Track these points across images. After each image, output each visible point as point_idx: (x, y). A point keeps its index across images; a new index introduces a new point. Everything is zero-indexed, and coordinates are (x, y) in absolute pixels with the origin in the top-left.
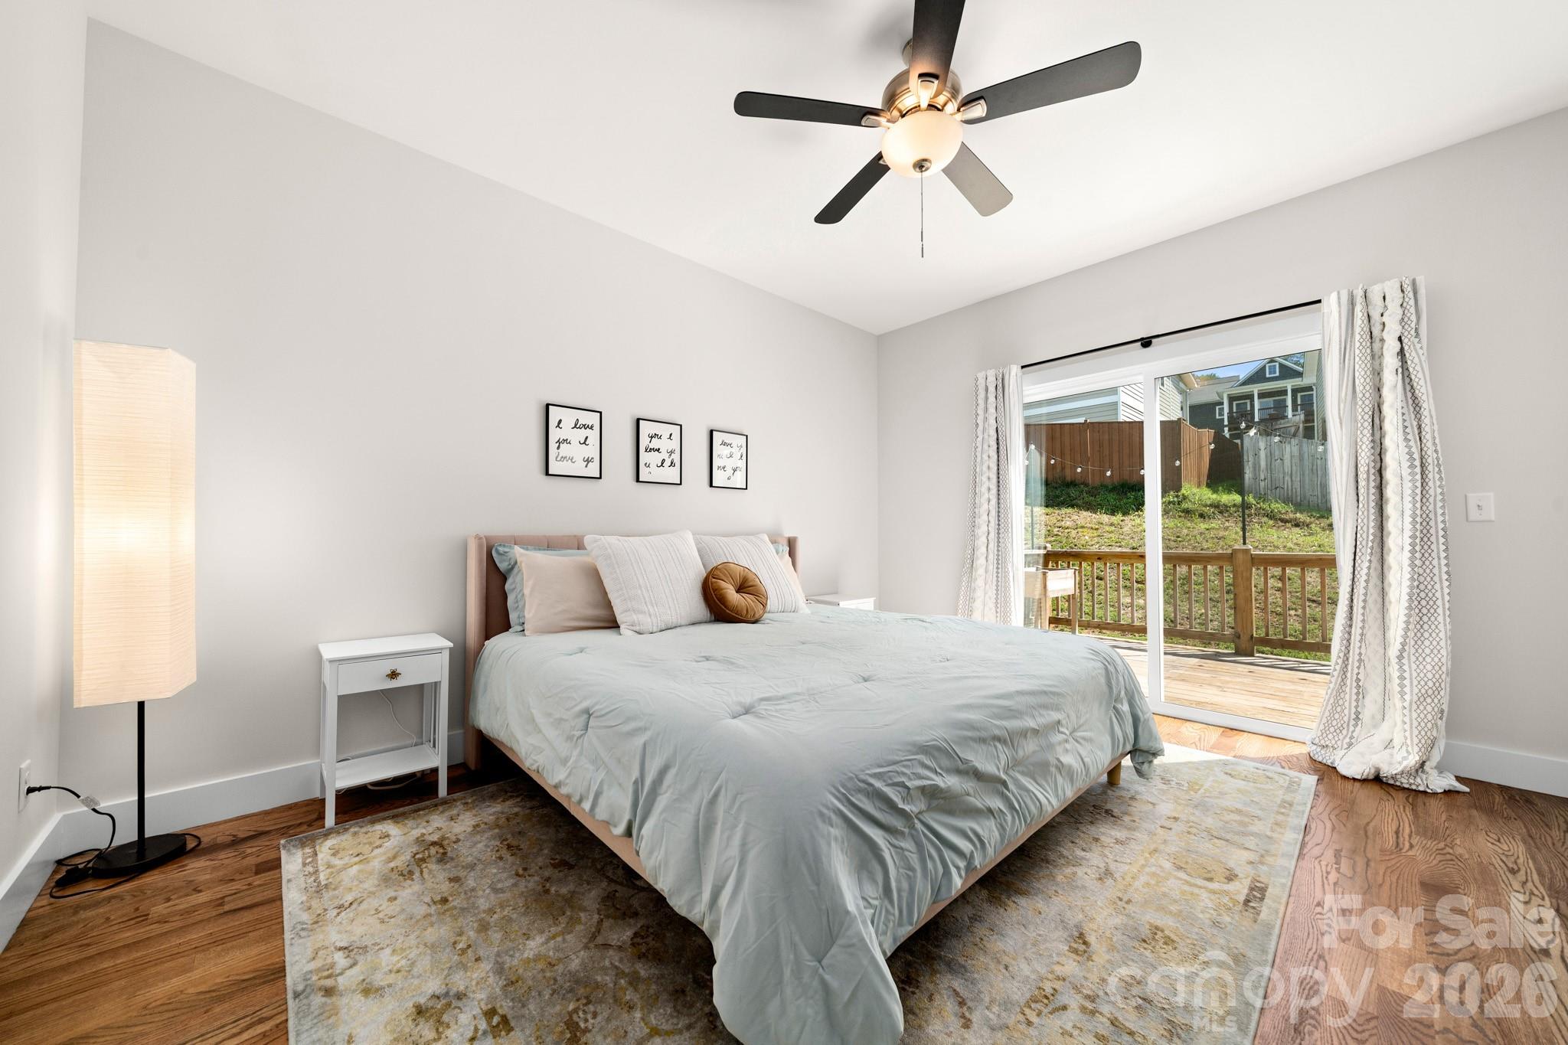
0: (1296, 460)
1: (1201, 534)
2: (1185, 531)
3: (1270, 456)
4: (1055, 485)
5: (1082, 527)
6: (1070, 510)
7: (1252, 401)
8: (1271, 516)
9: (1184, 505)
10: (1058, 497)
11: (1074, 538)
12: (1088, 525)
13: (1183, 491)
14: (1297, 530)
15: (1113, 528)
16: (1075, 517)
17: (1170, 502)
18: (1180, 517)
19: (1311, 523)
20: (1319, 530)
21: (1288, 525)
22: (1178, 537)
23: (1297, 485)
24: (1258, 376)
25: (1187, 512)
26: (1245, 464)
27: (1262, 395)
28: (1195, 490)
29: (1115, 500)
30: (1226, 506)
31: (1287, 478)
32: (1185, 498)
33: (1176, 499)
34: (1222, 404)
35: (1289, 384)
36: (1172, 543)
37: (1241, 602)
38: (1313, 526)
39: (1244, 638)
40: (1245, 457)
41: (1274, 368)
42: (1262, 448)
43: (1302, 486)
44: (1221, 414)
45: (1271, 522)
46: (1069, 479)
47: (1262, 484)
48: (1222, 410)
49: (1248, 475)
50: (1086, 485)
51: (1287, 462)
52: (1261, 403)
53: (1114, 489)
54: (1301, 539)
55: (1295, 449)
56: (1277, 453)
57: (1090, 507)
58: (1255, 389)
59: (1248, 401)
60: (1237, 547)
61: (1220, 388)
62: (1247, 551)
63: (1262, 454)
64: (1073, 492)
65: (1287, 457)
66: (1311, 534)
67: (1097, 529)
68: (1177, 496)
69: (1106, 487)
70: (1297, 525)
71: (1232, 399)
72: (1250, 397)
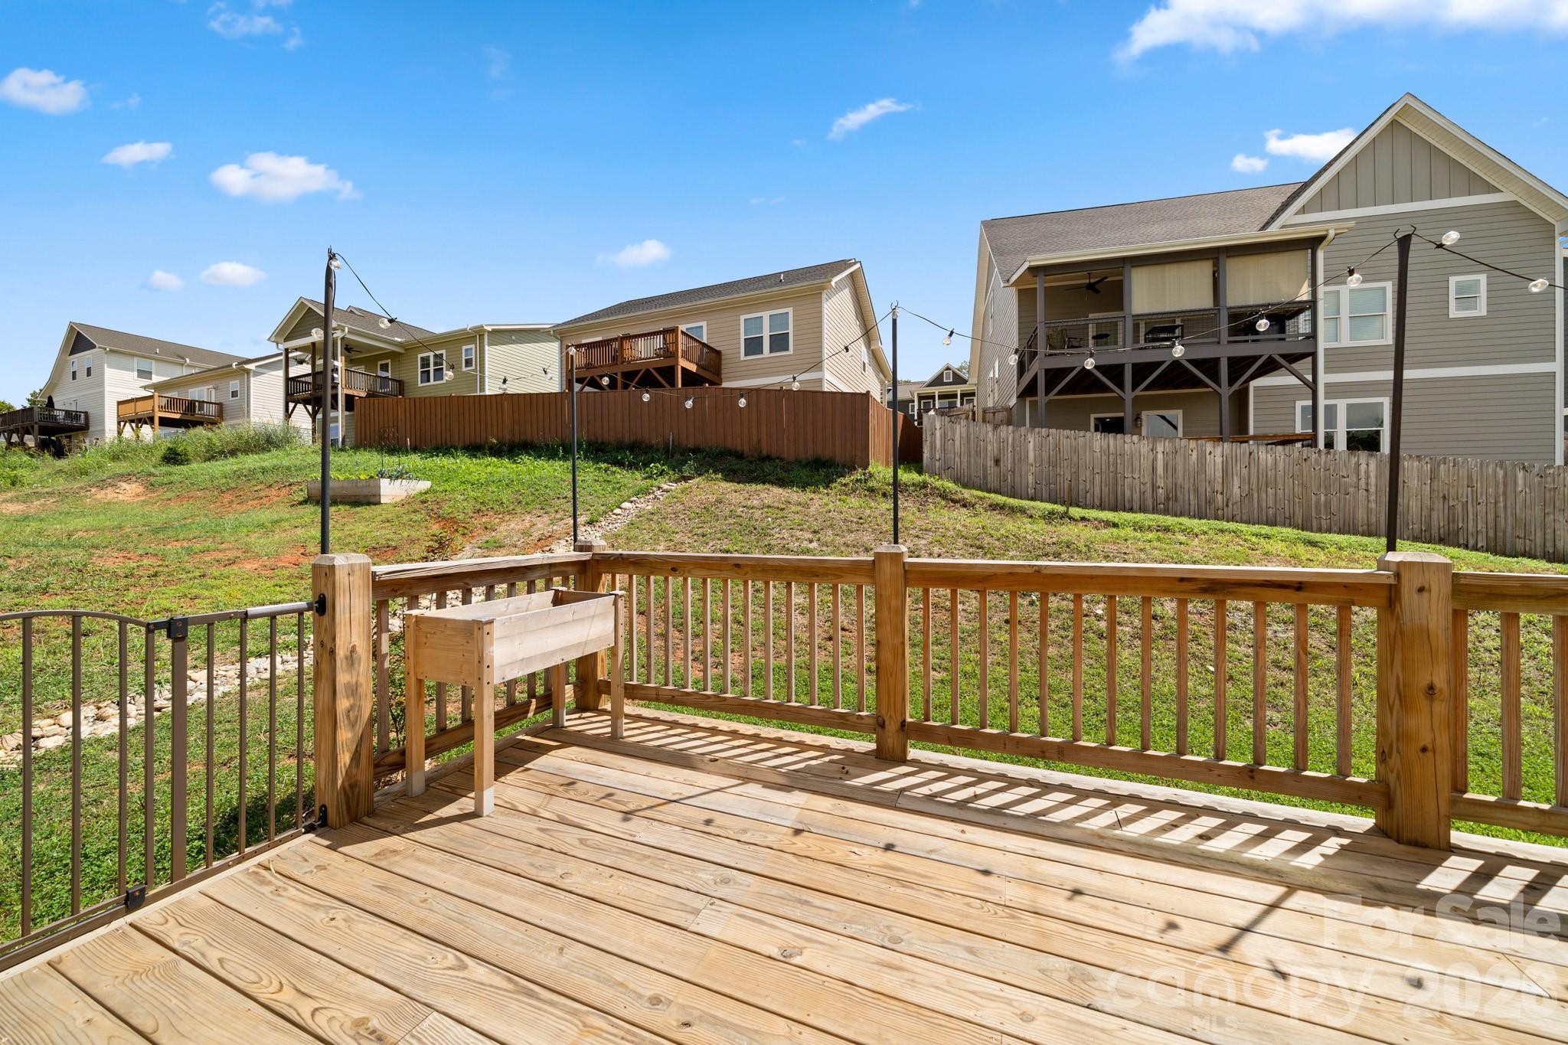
0: (964, 441)
1: (882, 515)
2: (868, 512)
3: (944, 435)
4: (750, 458)
5: (769, 507)
6: (760, 487)
7: (934, 401)
8: (944, 496)
9: (870, 484)
10: (751, 472)
11: (757, 520)
12: (776, 504)
13: (870, 468)
14: (964, 510)
15: (800, 508)
16: (763, 495)
17: (857, 480)
18: (865, 496)
19: (975, 504)
20: (982, 511)
21: (958, 505)
22: (861, 518)
23: (965, 465)
24: (938, 381)
25: (872, 490)
26: (924, 443)
27: (941, 397)
28: (880, 468)
29: (807, 476)
30: (906, 485)
31: (957, 459)
32: (871, 475)
33: (863, 477)
34: (913, 401)
35: (959, 389)
36: (854, 525)
37: (887, 656)
38: (977, 506)
39: (892, 726)
40: (924, 437)
41: (949, 374)
42: (938, 427)
43: (969, 468)
44: (913, 410)
45: (943, 503)
46: (765, 452)
47: (937, 464)
48: (913, 406)
49: (926, 455)
50: (782, 460)
51: (957, 443)
52: (940, 403)
53: (807, 465)
54: (968, 520)
55: (964, 430)
56: (949, 434)
57: (782, 483)
58: (936, 391)
59: (931, 401)
60: (881, 549)
61: (913, 388)
62: (898, 556)
63: (938, 433)
64: (768, 467)
65: (957, 437)
66: (976, 515)
67: (782, 509)
68: (864, 474)
69: (800, 462)
70: (964, 506)
71: (921, 398)
72: (933, 397)
